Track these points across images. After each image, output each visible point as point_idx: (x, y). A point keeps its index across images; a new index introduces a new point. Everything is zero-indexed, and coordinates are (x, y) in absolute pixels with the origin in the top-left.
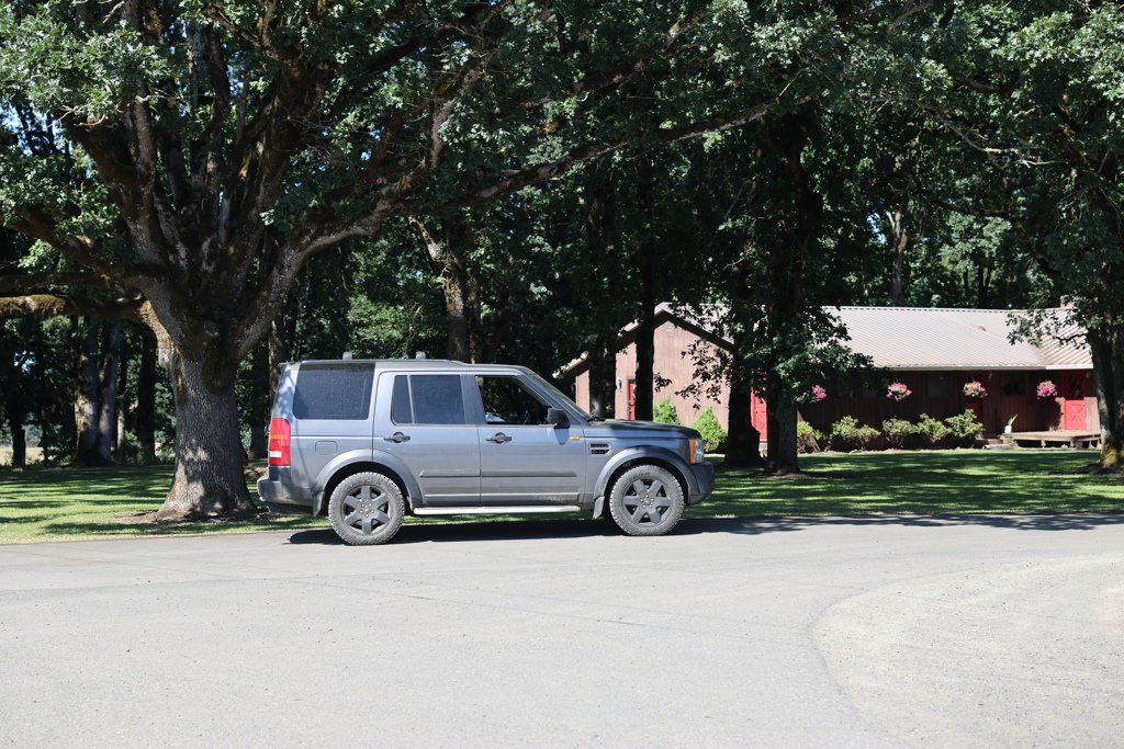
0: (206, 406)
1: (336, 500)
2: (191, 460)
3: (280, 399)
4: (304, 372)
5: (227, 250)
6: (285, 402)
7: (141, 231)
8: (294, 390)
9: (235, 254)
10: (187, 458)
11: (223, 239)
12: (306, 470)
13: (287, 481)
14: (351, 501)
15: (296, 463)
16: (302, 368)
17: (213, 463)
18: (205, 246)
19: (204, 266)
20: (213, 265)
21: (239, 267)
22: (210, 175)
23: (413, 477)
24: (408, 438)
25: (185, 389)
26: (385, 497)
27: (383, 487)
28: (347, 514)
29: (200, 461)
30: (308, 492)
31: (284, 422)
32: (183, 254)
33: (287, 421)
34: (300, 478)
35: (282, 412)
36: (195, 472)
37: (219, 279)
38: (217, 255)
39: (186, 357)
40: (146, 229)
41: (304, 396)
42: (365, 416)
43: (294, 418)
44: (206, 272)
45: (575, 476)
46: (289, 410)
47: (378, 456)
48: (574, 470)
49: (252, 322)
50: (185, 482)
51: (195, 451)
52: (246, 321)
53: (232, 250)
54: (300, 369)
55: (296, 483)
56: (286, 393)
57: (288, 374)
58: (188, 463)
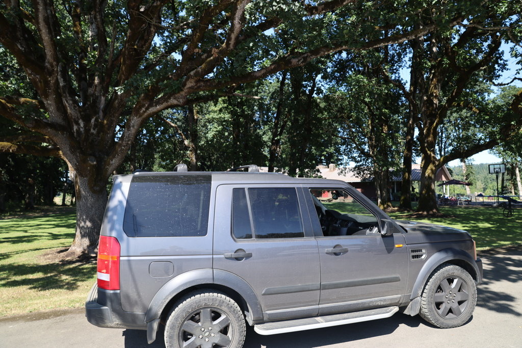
0: (91, 200)
1: (172, 328)
2: (83, 227)
3: (110, 214)
4: (136, 184)
5: (103, 122)
6: (115, 218)
7: (50, 105)
8: (125, 203)
9: (107, 124)
10: (81, 225)
11: (101, 117)
12: (138, 294)
13: (117, 307)
14: (190, 326)
15: (127, 287)
16: (135, 180)
17: (94, 228)
18: (93, 120)
19: (92, 131)
20: (96, 130)
21: (109, 130)
22: (96, 86)
23: (255, 297)
24: (249, 256)
25: (80, 191)
26: (227, 319)
27: (224, 308)
28: (186, 339)
29: (88, 228)
30: (142, 317)
31: (112, 240)
32: (82, 125)
33: (116, 239)
34: (132, 304)
35: (112, 229)
36: (85, 233)
37: (99, 137)
38: (99, 125)
39: (79, 175)
40: (54, 104)
41: (136, 211)
42: (203, 232)
43: (125, 236)
44: (93, 134)
45: (399, 280)
46: (119, 226)
47: (220, 276)
48: (398, 275)
49: (114, 157)
50: (80, 238)
51: (85, 222)
52: (111, 157)
53: (105, 122)
54: (133, 181)
55: (127, 308)
56: (116, 207)
57: (119, 186)
58: (81, 228)
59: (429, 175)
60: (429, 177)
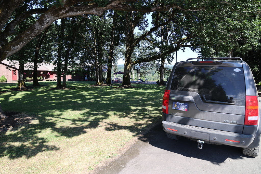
59: (128, 69)
60: (128, 70)
